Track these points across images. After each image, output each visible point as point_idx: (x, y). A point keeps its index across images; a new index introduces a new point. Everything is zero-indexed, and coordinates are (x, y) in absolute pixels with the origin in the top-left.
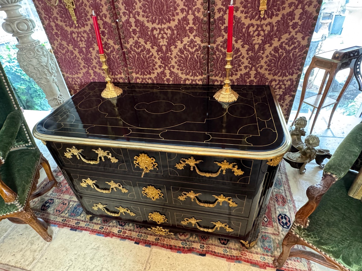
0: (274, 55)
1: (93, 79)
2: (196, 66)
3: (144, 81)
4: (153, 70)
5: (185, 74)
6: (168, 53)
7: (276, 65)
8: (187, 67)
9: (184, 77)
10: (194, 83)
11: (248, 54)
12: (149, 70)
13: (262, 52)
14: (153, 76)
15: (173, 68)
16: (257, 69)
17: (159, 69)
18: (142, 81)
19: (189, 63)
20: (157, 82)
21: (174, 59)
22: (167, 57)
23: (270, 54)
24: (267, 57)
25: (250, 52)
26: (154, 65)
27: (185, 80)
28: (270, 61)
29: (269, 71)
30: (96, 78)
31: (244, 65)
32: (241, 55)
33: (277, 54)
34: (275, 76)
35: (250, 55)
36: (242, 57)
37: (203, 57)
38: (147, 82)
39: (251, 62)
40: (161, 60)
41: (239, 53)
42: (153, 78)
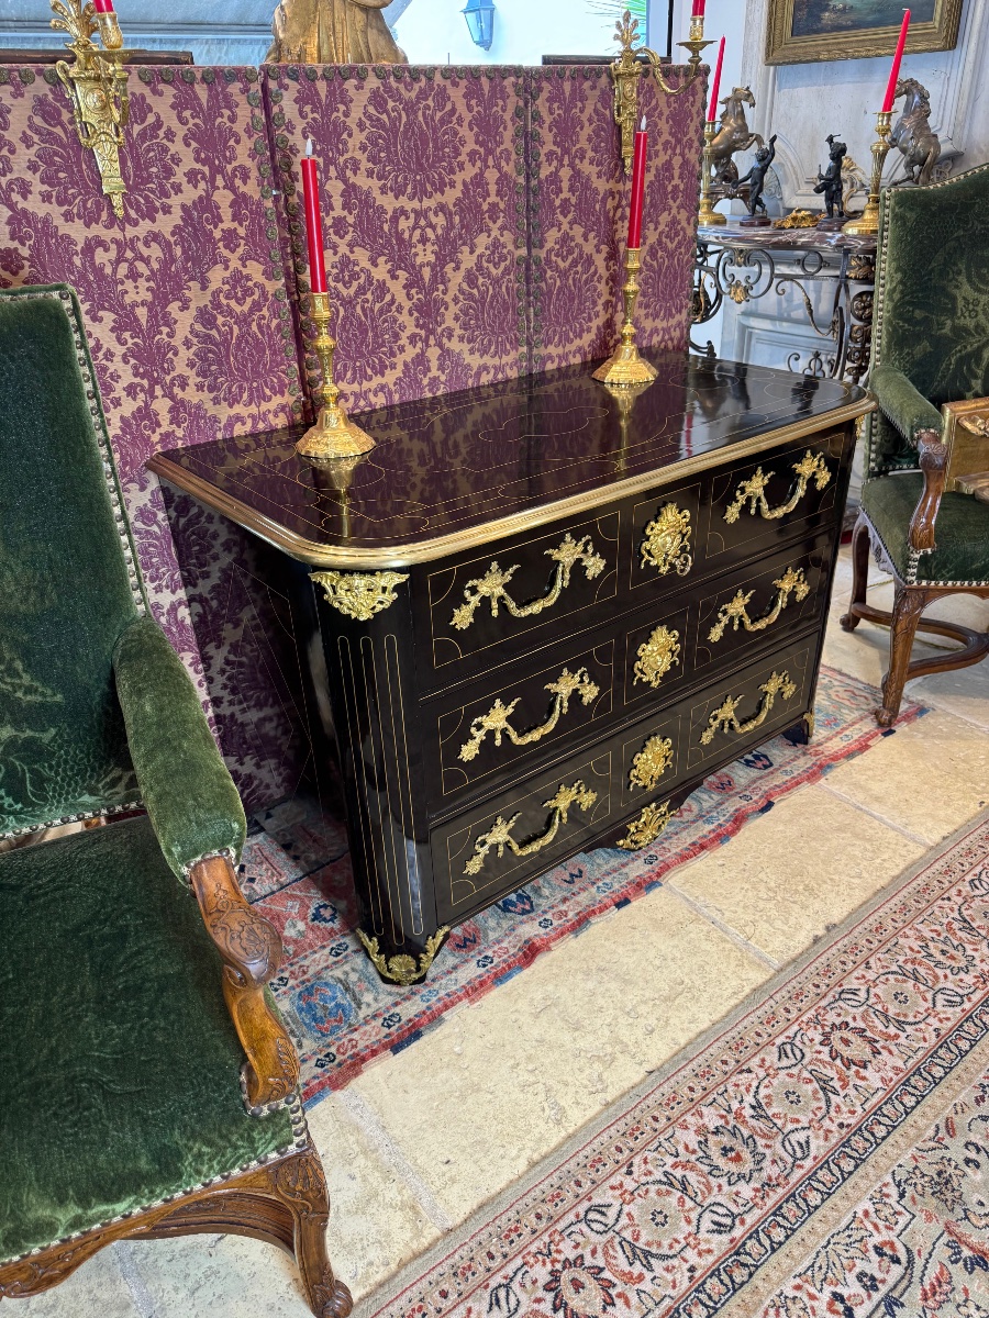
1: (166, 437)
3: (362, 403)
4: (393, 354)
8: (485, 329)
9: (475, 361)
12: (380, 359)
14: (390, 377)
17: (409, 348)
18: (356, 405)
20: (401, 398)
21: (451, 304)
22: (435, 300)
26: (396, 337)
30: (180, 433)
38: (371, 405)
40: (416, 314)
42: (391, 386)
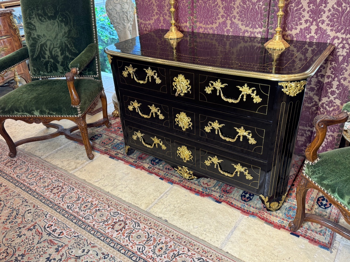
0: (337, 9)
1: (162, 26)
2: (256, 17)
3: (206, 31)
4: (216, 19)
5: (245, 25)
6: (232, 3)
7: (339, 20)
8: (248, 18)
9: (243, 28)
10: (253, 35)
11: (309, 7)
12: (212, 20)
13: (324, 5)
14: (214, 26)
15: (235, 18)
16: (318, 24)
17: (221, 19)
18: (204, 31)
19: (250, 14)
20: (217, 32)
21: (236, 9)
22: (231, 7)
23: (333, 8)
24: (329, 10)
25: (311, 5)
26: (217, 15)
27: (244, 32)
28: (333, 15)
29: (331, 27)
30: (164, 26)
31: (305, 19)
32: (302, 7)
33: (340, 9)
34: (338, 33)
35: (311, 8)
36: (303, 10)
37: (264, 8)
38: (208, 32)
39: (312, 16)
40: (224, 9)
41: (300, 6)
42: (215, 28)
